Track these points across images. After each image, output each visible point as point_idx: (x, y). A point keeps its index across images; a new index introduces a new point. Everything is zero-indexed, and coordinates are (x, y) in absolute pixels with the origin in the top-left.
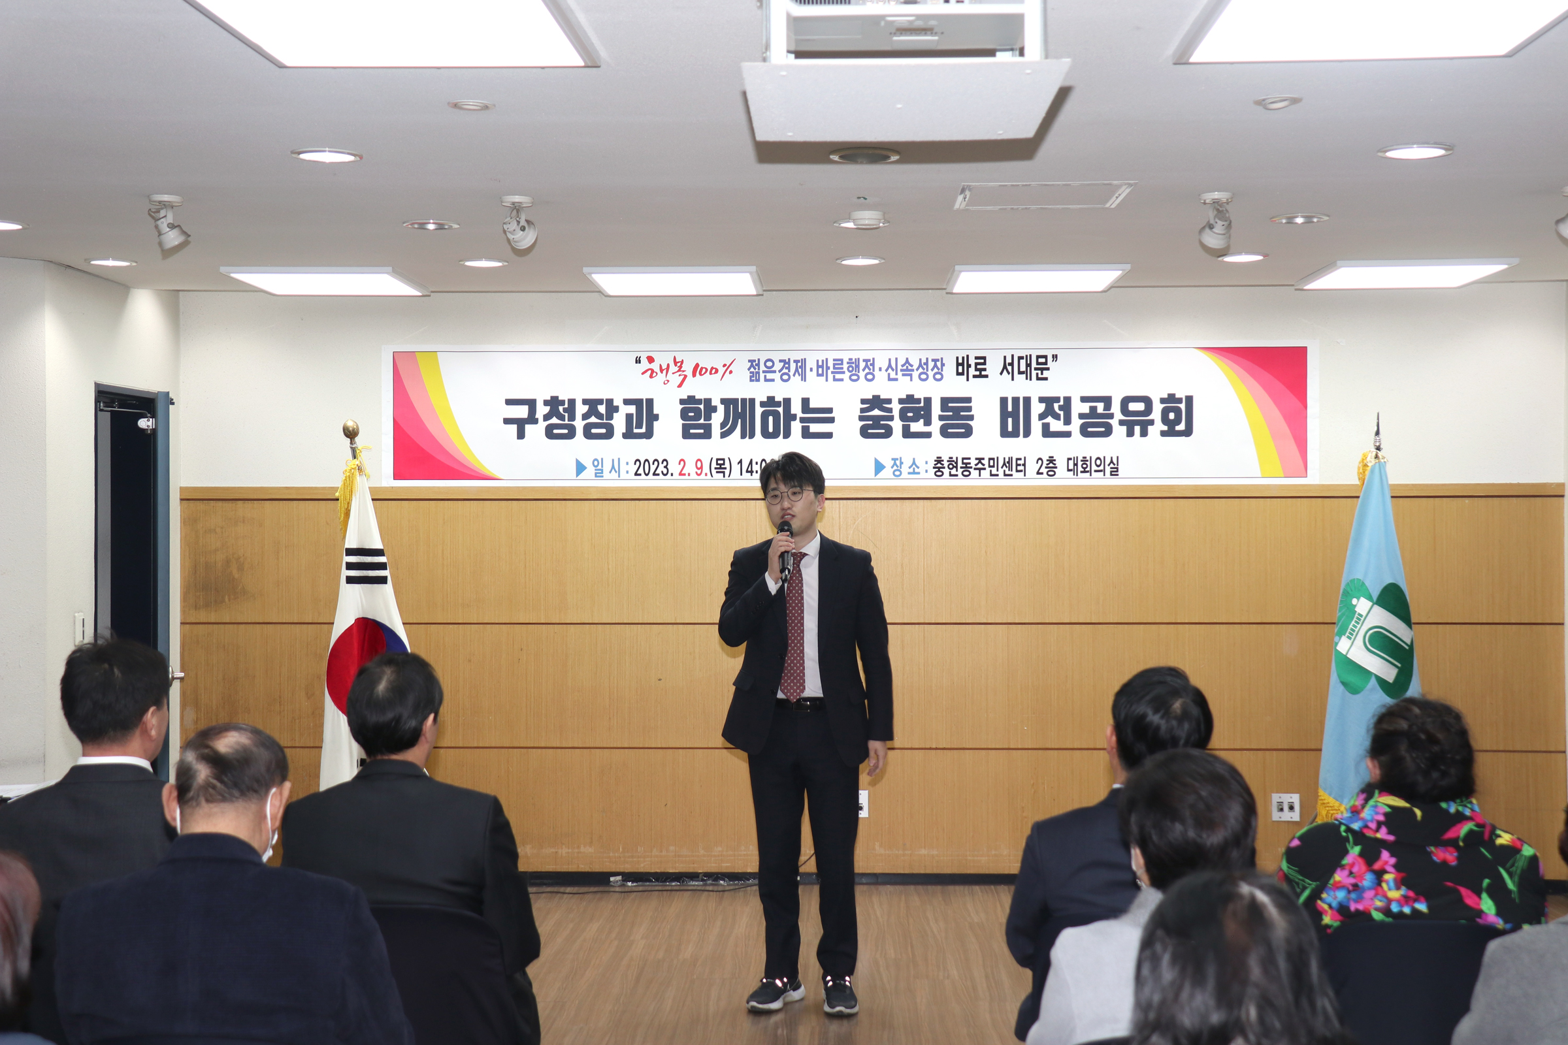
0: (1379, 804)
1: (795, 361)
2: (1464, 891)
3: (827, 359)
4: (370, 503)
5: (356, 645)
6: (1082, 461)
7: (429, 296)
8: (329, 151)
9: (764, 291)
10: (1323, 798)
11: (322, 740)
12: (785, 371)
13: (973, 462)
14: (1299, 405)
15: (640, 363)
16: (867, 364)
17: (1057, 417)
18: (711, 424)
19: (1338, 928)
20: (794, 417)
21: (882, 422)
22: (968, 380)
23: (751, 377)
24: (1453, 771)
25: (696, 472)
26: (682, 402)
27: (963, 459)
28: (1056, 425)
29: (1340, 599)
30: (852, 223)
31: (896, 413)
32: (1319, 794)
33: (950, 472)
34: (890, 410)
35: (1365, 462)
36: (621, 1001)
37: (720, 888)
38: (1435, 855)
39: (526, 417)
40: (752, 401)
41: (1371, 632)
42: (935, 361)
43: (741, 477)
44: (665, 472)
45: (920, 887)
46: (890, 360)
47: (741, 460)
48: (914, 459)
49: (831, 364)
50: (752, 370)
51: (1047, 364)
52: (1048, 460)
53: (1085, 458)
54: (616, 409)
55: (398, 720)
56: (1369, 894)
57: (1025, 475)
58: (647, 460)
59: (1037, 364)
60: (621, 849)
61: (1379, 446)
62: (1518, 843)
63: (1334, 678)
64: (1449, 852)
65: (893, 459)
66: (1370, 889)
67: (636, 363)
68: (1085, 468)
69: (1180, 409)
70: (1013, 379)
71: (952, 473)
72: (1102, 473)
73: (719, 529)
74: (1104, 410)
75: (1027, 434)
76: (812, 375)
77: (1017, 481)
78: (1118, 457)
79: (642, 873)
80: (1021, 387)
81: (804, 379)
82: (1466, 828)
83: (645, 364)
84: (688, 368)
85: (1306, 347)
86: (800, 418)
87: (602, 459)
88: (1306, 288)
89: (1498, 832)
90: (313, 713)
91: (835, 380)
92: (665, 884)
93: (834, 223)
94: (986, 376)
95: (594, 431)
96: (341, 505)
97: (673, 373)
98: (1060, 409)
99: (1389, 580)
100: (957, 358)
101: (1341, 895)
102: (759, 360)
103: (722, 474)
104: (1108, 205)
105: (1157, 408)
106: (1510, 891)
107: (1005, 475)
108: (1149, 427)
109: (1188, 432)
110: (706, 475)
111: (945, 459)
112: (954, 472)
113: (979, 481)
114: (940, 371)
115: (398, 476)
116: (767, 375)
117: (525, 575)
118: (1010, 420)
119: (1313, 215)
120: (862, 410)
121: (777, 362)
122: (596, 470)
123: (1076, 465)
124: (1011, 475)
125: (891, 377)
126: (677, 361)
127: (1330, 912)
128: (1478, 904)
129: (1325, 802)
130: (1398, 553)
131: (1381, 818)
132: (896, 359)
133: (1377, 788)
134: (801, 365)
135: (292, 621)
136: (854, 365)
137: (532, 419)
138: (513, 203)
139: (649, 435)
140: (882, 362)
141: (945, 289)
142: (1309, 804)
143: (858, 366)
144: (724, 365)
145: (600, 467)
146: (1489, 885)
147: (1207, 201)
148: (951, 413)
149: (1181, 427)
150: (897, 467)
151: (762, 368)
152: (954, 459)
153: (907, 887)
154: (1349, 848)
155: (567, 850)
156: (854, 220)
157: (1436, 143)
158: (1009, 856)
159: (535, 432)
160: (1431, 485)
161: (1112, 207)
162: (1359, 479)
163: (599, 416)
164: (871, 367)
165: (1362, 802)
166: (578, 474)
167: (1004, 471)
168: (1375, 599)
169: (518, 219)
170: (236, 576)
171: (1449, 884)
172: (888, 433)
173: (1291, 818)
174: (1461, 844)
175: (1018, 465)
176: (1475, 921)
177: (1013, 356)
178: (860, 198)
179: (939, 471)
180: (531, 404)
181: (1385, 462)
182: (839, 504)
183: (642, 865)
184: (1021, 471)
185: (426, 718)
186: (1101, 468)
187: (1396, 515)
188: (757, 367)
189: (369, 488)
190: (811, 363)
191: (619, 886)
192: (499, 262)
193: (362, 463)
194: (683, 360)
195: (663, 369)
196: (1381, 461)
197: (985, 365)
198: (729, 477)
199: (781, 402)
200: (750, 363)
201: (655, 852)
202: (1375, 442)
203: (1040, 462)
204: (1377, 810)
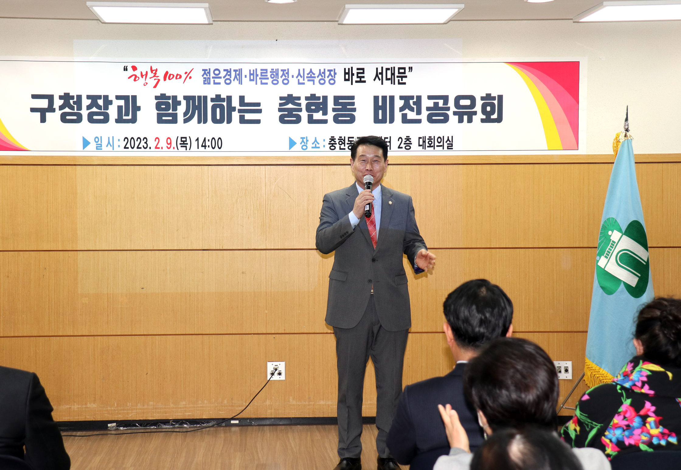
0: (643, 370)
1: (234, 71)
3: (256, 69)
6: (428, 139)
9: (214, 21)
10: (588, 364)
12: (228, 77)
14: (574, 101)
15: (127, 70)
16: (283, 73)
17: (412, 110)
18: (177, 113)
20: (234, 109)
21: (294, 113)
22: (352, 84)
23: (204, 81)
25: (167, 147)
26: (157, 98)
27: (349, 138)
28: (411, 115)
29: (600, 231)
31: (303, 107)
32: (586, 361)
33: (340, 147)
34: (299, 105)
35: (618, 139)
37: (184, 430)
39: (47, 107)
40: (205, 98)
41: (621, 253)
42: (330, 71)
43: (198, 150)
44: (145, 146)
46: (299, 70)
47: (198, 138)
48: (316, 138)
49: (259, 72)
50: (205, 76)
51: (405, 74)
52: (405, 139)
53: (431, 137)
54: (111, 102)
56: (637, 432)
58: (132, 138)
59: (398, 74)
60: (115, 405)
61: (628, 128)
63: (596, 284)
65: (301, 138)
66: (638, 428)
67: (124, 70)
68: (430, 144)
69: (494, 104)
70: (382, 84)
72: (442, 147)
73: (183, 186)
74: (443, 105)
75: (392, 121)
76: (245, 80)
78: (452, 136)
79: (130, 420)
81: (241, 82)
83: (130, 72)
84: (161, 74)
85: (579, 61)
86: (238, 109)
87: (101, 137)
88: (581, 20)
91: (262, 83)
92: (146, 428)
94: (365, 82)
95: (95, 117)
97: (150, 78)
98: (414, 104)
99: (633, 219)
100: (345, 69)
101: (618, 433)
102: (210, 69)
103: (185, 148)
105: (479, 103)
108: (474, 116)
109: (499, 120)
110: (174, 148)
111: (337, 138)
112: (342, 146)
114: (333, 78)
116: (215, 79)
117: (47, 217)
118: (380, 112)
120: (281, 105)
121: (222, 71)
122: (97, 144)
123: (424, 142)
125: (300, 82)
126: (153, 69)
127: (610, 445)
129: (589, 366)
130: (640, 200)
131: (645, 379)
132: (304, 69)
133: (642, 359)
134: (239, 73)
136: (275, 74)
137: (51, 109)
139: (134, 120)
140: (293, 72)
141: (337, 21)
142: (579, 368)
143: (277, 74)
144: (186, 73)
145: (99, 143)
148: (341, 107)
149: (495, 116)
150: (305, 143)
151: (212, 75)
152: (343, 138)
153: (311, 426)
154: (623, 401)
155: (78, 406)
159: (54, 117)
160: (661, 155)
162: (614, 151)
163: (99, 107)
164: (287, 75)
165: (631, 368)
166: (84, 147)
168: (624, 232)
172: (298, 120)
173: (567, 377)
177: (382, 68)
179: (333, 146)
180: (50, 98)
181: (631, 139)
182: (265, 168)
183: (130, 415)
186: (441, 144)
187: (638, 175)
188: (208, 74)
190: (245, 72)
191: (114, 430)
194: (157, 69)
195: (143, 75)
196: (628, 139)
197: (364, 73)
198: (190, 149)
199: (225, 98)
200: (204, 72)
201: (139, 406)
202: (625, 125)
203: (400, 140)
204: (641, 373)
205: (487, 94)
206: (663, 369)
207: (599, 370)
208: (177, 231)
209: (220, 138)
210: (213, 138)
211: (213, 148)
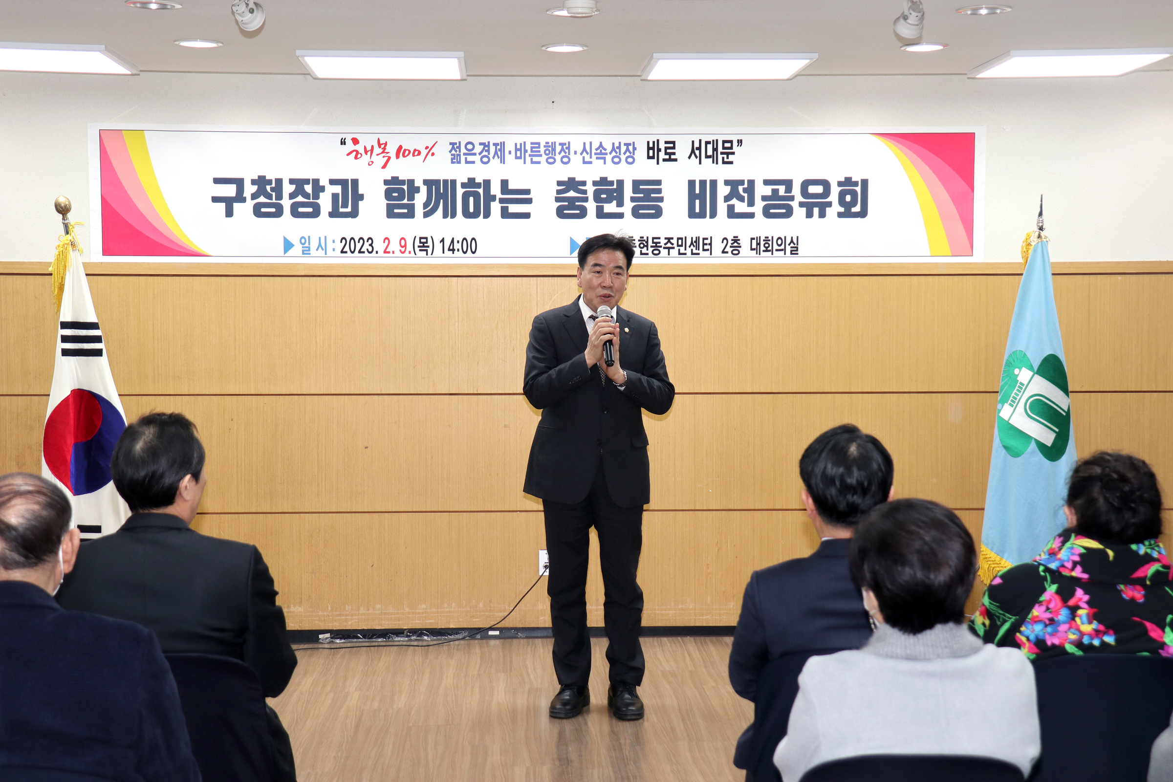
0: (1075, 546)
1: (494, 144)
2: (1149, 625)
3: (525, 143)
4: (84, 279)
5: (72, 415)
6: (764, 240)
7: (139, 75)
9: (468, 76)
10: (986, 553)
12: (485, 153)
13: (663, 242)
14: (967, 188)
15: (345, 144)
16: (563, 148)
17: (741, 199)
18: (414, 204)
20: (494, 198)
21: (577, 203)
22: (658, 163)
23: (452, 159)
24: (1142, 510)
25: (400, 250)
26: (386, 182)
27: (653, 238)
28: (741, 207)
29: (1003, 369)
30: (566, 11)
31: (590, 195)
33: (641, 251)
34: (585, 192)
35: (1029, 241)
36: (344, 748)
37: (425, 643)
38: (1125, 593)
39: (234, 195)
40: (454, 182)
41: (1032, 399)
42: (627, 145)
43: (443, 255)
44: (370, 250)
46: (584, 143)
47: (443, 239)
49: (528, 147)
50: (453, 152)
51: (732, 149)
52: (732, 240)
53: (768, 237)
54: (323, 189)
56: (1063, 628)
57: (711, 254)
58: (352, 238)
59: (723, 149)
60: (329, 609)
61: (1042, 226)
63: (996, 442)
64: (1137, 590)
66: (1064, 623)
67: (342, 144)
68: (767, 248)
70: (700, 163)
71: (643, 252)
72: (783, 252)
74: (785, 193)
75: (713, 215)
76: (510, 158)
77: (703, 260)
78: (798, 237)
79: (350, 630)
80: (708, 171)
81: (503, 161)
82: (1153, 569)
83: (350, 146)
84: (392, 150)
85: (974, 133)
86: (500, 198)
87: (309, 237)
88: (977, 76)
91: (532, 162)
92: (372, 640)
93: (547, 11)
94: (676, 160)
95: (301, 210)
96: (54, 280)
97: (377, 155)
98: (744, 192)
99: (1049, 352)
100: (648, 142)
101: (1038, 629)
102: (460, 142)
103: (425, 252)
105: (835, 191)
107: (692, 254)
108: (827, 208)
109: (863, 214)
110: (410, 252)
111: (637, 238)
112: (644, 250)
113: (668, 260)
114: (632, 155)
115: (106, 252)
116: (468, 157)
117: (235, 349)
118: (697, 202)
119: (997, 6)
120: (558, 192)
121: (477, 145)
122: (303, 247)
123: (758, 244)
124: (698, 254)
125: (586, 160)
126: (381, 143)
127: (1027, 644)
128: (1162, 637)
129: (987, 556)
130: (1058, 326)
131: (1077, 558)
132: (591, 143)
133: (1073, 533)
134: (500, 148)
136: (550, 149)
137: (240, 198)
139: (354, 214)
140: (576, 146)
141: (639, 76)
143: (554, 150)
144: (427, 148)
145: (307, 245)
146: (1172, 620)
148: (642, 195)
149: (857, 209)
151: (463, 150)
152: (645, 238)
154: (1047, 586)
156: (568, 8)
159: (243, 210)
160: (1087, 263)
162: (1023, 258)
163: (306, 195)
164: (567, 151)
165: (1060, 544)
166: (286, 251)
167: (692, 250)
168: (1036, 369)
169: (246, 1)
171: (1136, 619)
172: (583, 214)
174: (1148, 583)
175: (704, 244)
176: (1159, 654)
177: (700, 141)
180: (239, 183)
181: (1047, 241)
183: (350, 623)
184: (707, 250)
185: (181, 478)
186: (782, 247)
187: (1056, 292)
188: (458, 150)
189: (82, 263)
190: (510, 147)
191: (327, 643)
192: (215, 43)
193: (75, 238)
194: (386, 142)
195: (368, 150)
196: (1043, 241)
197: (675, 149)
198: (432, 255)
199: (481, 183)
200: (451, 146)
201: (362, 610)
202: (1038, 223)
203: (725, 241)
204: (1073, 551)
205: (846, 178)
206: (1101, 547)
207: (1000, 560)
208: (414, 368)
209: (473, 239)
210: (465, 239)
211: (465, 253)
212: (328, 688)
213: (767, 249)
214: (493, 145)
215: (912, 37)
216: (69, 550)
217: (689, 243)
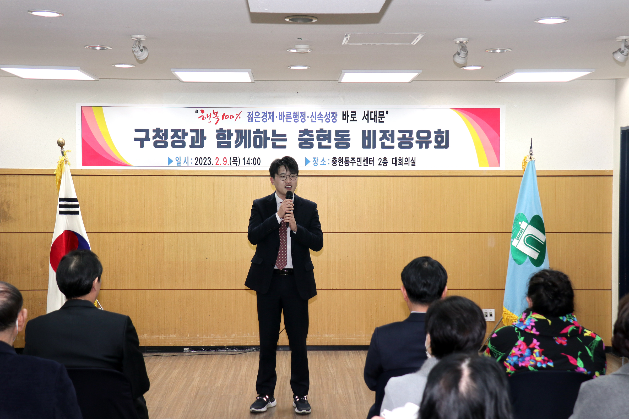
0: (532, 318)
2: (569, 357)
3: (284, 112)
4: (71, 177)
5: (64, 242)
6: (399, 159)
7: (98, 80)
8: (47, 11)
9: (255, 80)
10: (505, 311)
11: (48, 287)
12: (264, 117)
13: (350, 159)
14: (495, 134)
15: (197, 113)
16: (302, 114)
17: (388, 139)
18: (230, 141)
19: (513, 374)
20: (268, 139)
21: (309, 141)
22: (348, 122)
23: (249, 120)
24: (564, 300)
25: (224, 164)
26: (217, 131)
27: (345, 158)
28: (388, 143)
29: (513, 222)
30: (295, 50)
31: (315, 137)
32: (503, 309)
33: (339, 164)
34: (312, 136)
35: (525, 160)
36: (188, 406)
37: (234, 353)
38: (557, 341)
39: (145, 137)
40: (249, 131)
41: (527, 237)
42: (333, 113)
43: (244, 166)
44: (209, 163)
45: (325, 352)
46: (312, 113)
47: (244, 158)
48: (323, 158)
49: (285, 114)
50: (249, 116)
51: (383, 115)
52: (383, 159)
53: (401, 158)
54: (187, 134)
55: (80, 281)
56: (528, 359)
57: (373, 166)
58: (201, 158)
59: (379, 115)
60: (189, 336)
61: (532, 153)
62: (594, 335)
63: (510, 258)
64: (563, 339)
65: (313, 158)
66: (528, 356)
67: (196, 113)
69: (443, 136)
70: (368, 122)
72: (408, 165)
73: (234, 190)
74: (409, 136)
75: (374, 147)
76: (276, 120)
77: (370, 169)
78: (415, 158)
79: (199, 346)
80: (372, 126)
81: (273, 121)
82: (571, 329)
83: (200, 114)
84: (220, 116)
85: (500, 108)
86: (271, 139)
87: (180, 157)
88: (500, 81)
89: (585, 330)
90: (44, 274)
91: (287, 121)
92: (209, 351)
93: (287, 50)
94: (356, 121)
95: (176, 144)
96: (57, 178)
97: (213, 118)
98: (389, 136)
99: (535, 214)
100: (343, 112)
101: (515, 359)
102: (252, 112)
103: (236, 164)
104: (412, 43)
105: (433, 135)
106: (590, 357)
108: (429, 144)
109: (447, 146)
110: (228, 165)
111: (337, 158)
112: (341, 164)
113: (352, 169)
114: (335, 118)
115: (83, 164)
116: (256, 119)
117: (144, 211)
118: (367, 141)
119: (505, 49)
120: (300, 136)
121: (261, 113)
122: (177, 162)
123: (396, 161)
124: (367, 166)
125: (313, 120)
126: (215, 112)
127: (510, 367)
128: (576, 363)
129: (506, 312)
130: (539, 201)
131: (533, 324)
132: (315, 112)
133: (531, 311)
134: (272, 114)
135: (33, 232)
136: (296, 115)
137: (147, 138)
138: (137, 38)
139: (202, 146)
140: (308, 114)
141: (338, 81)
142: (499, 314)
143: (298, 115)
144: (237, 114)
145: (179, 161)
146: (581, 354)
147: (457, 42)
148: (340, 137)
149: (444, 144)
150: (316, 161)
151: (254, 116)
152: (342, 158)
153: (319, 352)
154: (519, 338)
155: (164, 336)
156: (296, 49)
157: (561, 17)
158: (365, 337)
159: (149, 144)
160: (555, 171)
161: (414, 44)
162: (523, 168)
163: (179, 137)
164: (304, 116)
165: (525, 317)
166: (169, 164)
167: (364, 164)
168: (529, 222)
169: (139, 46)
170: (6, 210)
171: (563, 354)
172: (311, 146)
173: (491, 320)
174: (569, 336)
175: (370, 161)
176: (574, 371)
177: (368, 111)
178: (299, 39)
179: (335, 163)
180: (147, 131)
181: (534, 160)
183: (198, 343)
184: (372, 164)
185: (94, 279)
186: (408, 162)
187: (539, 184)
188: (252, 115)
189: (70, 169)
190: (276, 114)
191: (188, 352)
192: (131, 65)
193: (67, 158)
194: (217, 112)
195: (208, 116)
196: (532, 160)
197: (356, 115)
198: (239, 165)
199: (262, 131)
200: (248, 114)
201: (204, 337)
202: (530, 151)
203: (380, 159)
204: (531, 320)
205: (438, 129)
206: (545, 318)
207: (512, 315)
208: (230, 220)
209: (259, 158)
210: (255, 158)
211: (255, 165)
212: (185, 375)
213: (400, 163)
214: (269, 113)
215: (462, 63)
216: (22, 320)
217: (362, 160)
